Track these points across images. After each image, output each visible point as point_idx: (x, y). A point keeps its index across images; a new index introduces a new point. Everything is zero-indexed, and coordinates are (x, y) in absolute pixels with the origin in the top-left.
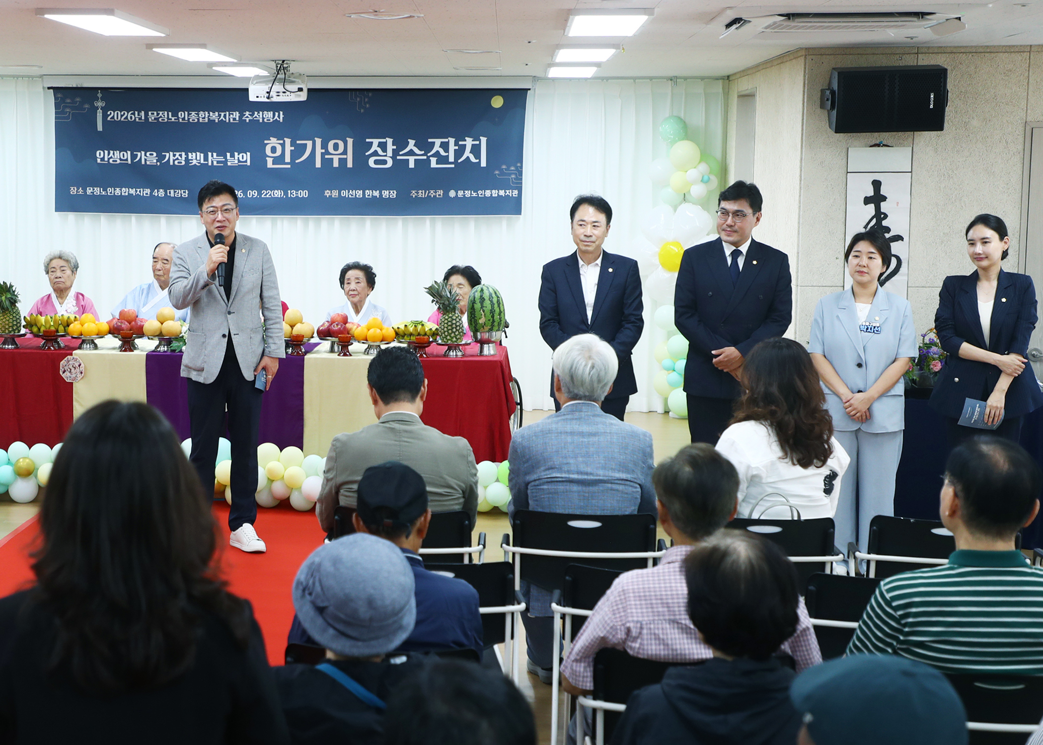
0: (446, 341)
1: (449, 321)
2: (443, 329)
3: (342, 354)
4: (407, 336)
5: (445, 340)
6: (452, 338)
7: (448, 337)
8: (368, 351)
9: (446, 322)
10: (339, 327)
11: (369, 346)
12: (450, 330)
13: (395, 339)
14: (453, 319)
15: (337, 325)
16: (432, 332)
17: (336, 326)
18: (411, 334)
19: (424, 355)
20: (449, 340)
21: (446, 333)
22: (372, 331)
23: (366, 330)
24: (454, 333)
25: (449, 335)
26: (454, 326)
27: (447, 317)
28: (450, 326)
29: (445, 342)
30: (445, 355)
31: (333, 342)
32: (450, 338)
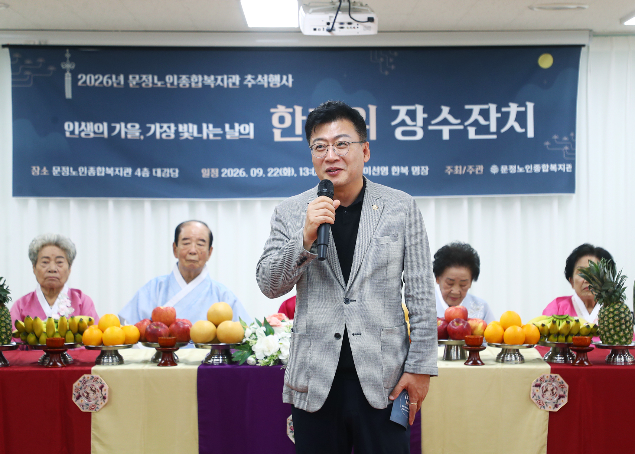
0: (612, 342)
1: (616, 315)
2: (608, 326)
3: (471, 362)
4: (555, 337)
5: (610, 340)
6: (621, 338)
7: (616, 337)
8: (503, 357)
9: (611, 315)
10: (461, 324)
11: (503, 350)
12: (617, 326)
13: (539, 342)
14: (621, 312)
15: (458, 322)
16: (590, 330)
17: (455, 323)
18: (558, 334)
19: (585, 363)
20: (617, 340)
21: (612, 332)
22: (509, 330)
23: (500, 329)
24: (624, 330)
25: (617, 333)
26: (623, 321)
27: (611, 310)
28: (617, 321)
29: (609, 343)
30: (608, 363)
31: (448, 346)
32: (618, 338)
